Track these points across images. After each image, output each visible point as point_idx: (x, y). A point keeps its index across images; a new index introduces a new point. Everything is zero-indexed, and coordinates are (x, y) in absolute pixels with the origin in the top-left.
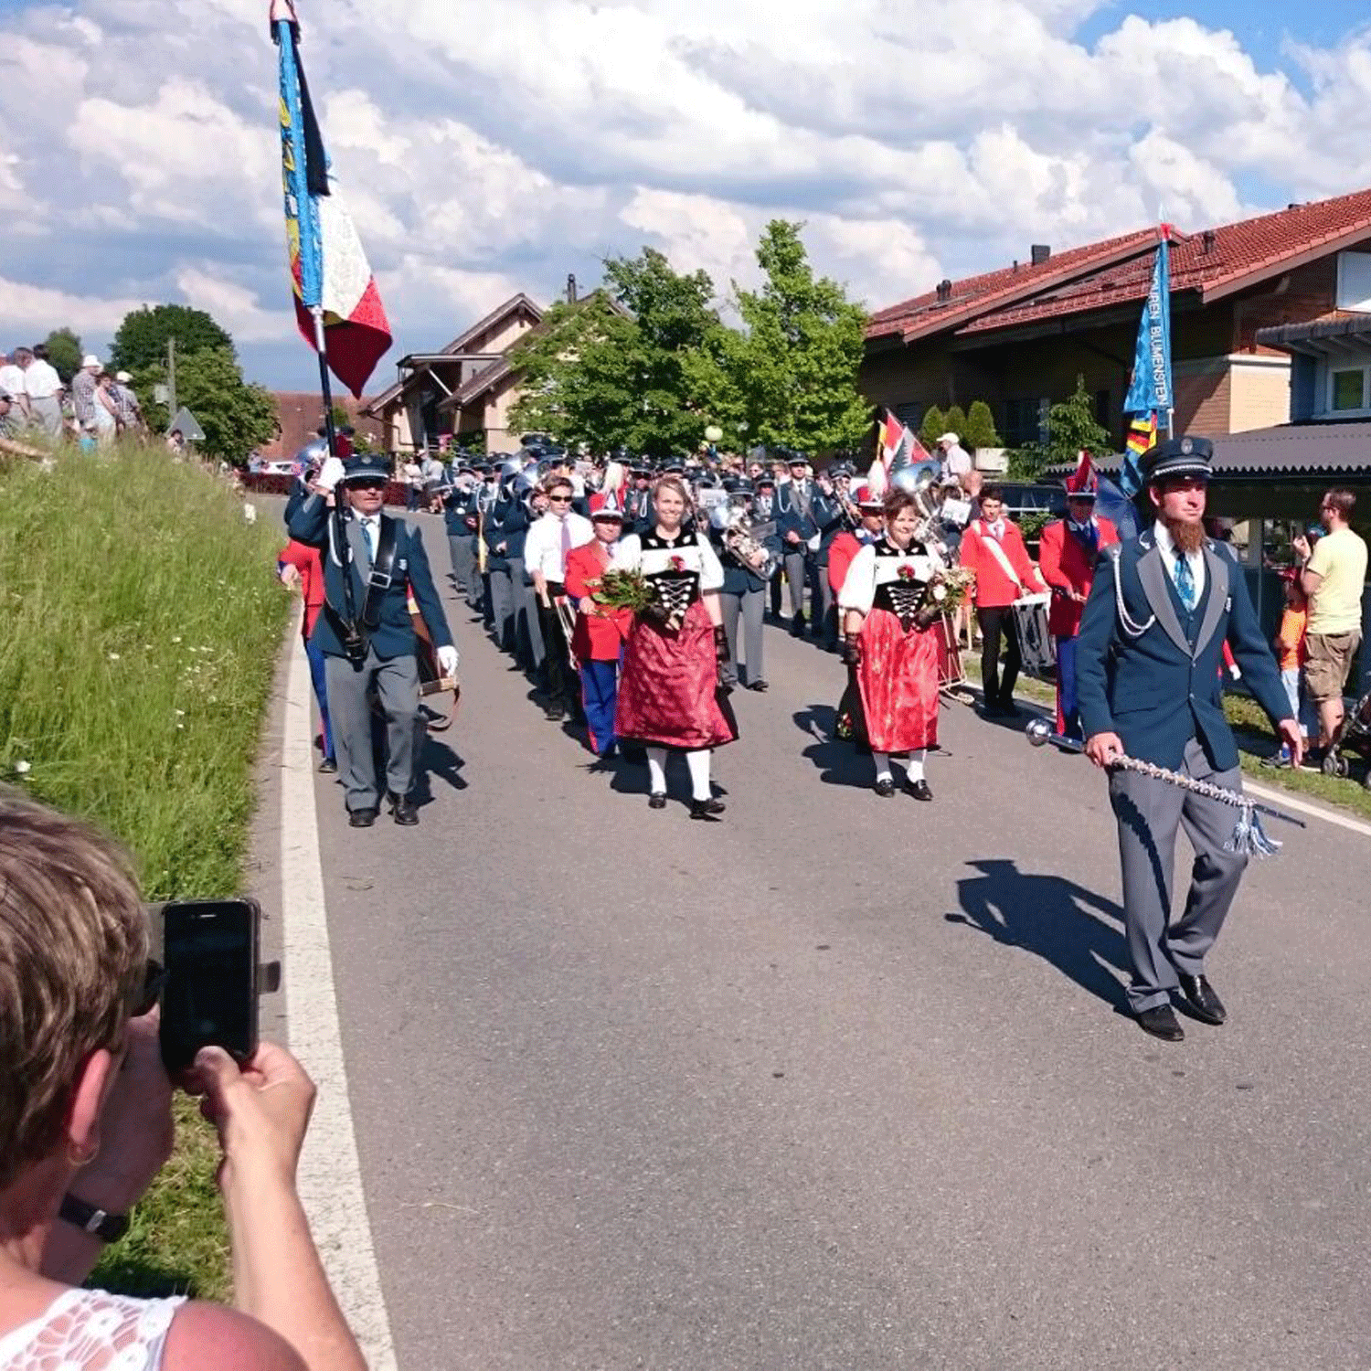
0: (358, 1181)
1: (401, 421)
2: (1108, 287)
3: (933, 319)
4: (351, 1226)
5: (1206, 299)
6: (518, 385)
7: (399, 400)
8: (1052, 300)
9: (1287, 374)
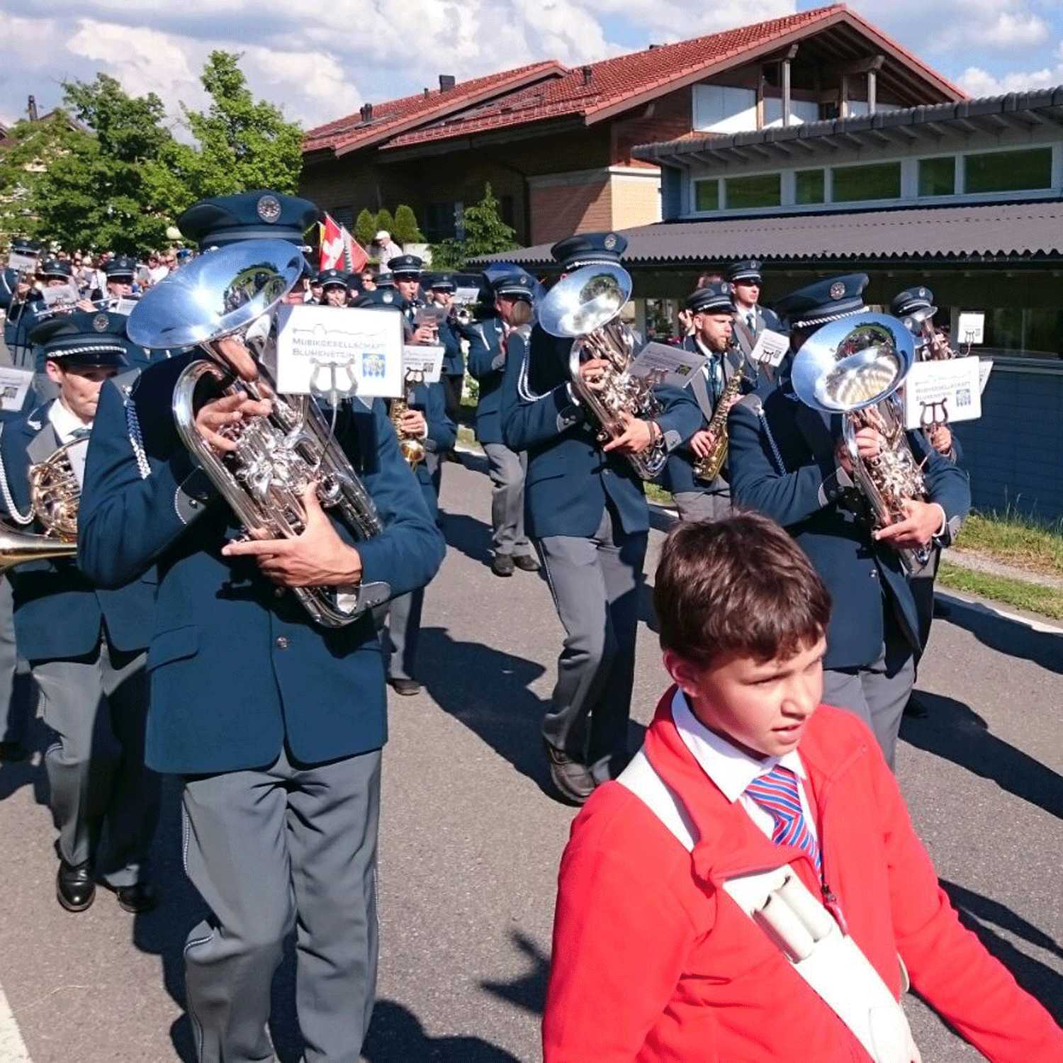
2: (506, 111)
3: (359, 137)
5: (589, 122)
8: (460, 121)
9: (658, 182)
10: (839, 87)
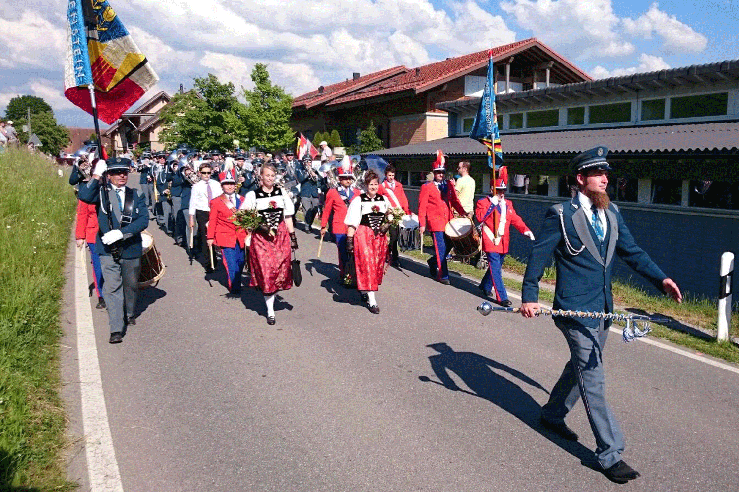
0: (107, 419)
1: (118, 138)
2: (381, 88)
3: (317, 100)
4: (105, 436)
5: (417, 92)
6: (162, 124)
7: (117, 130)
8: (361, 93)
9: (447, 119)
10: (533, 76)
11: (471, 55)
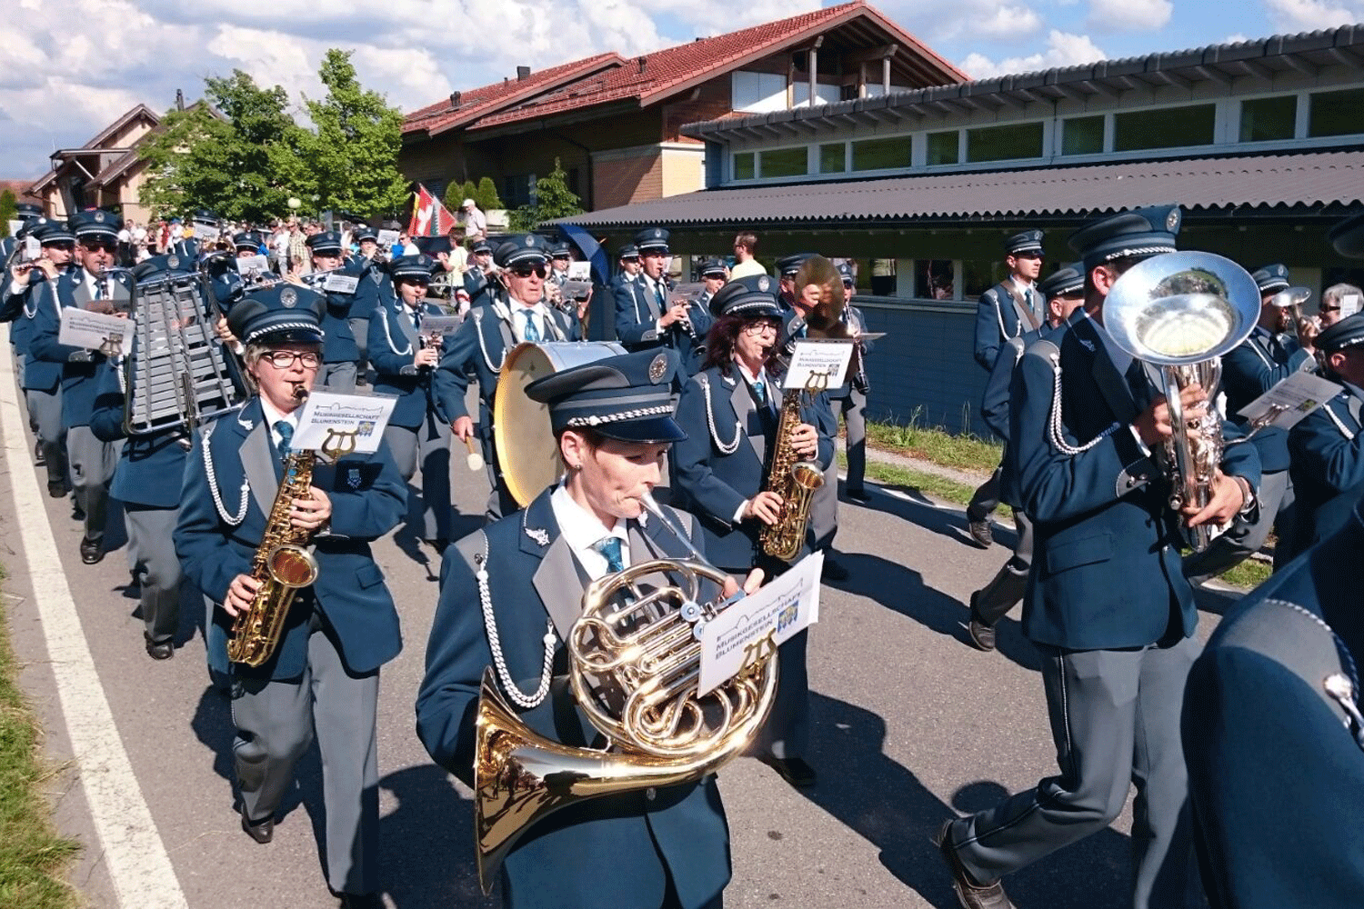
0: (113, 727)
1: (57, 199)
2: (573, 96)
3: (450, 119)
4: (114, 756)
5: (644, 104)
6: (145, 170)
7: (54, 183)
8: (534, 105)
9: (702, 156)
10: (858, 72)
11: (743, 32)
